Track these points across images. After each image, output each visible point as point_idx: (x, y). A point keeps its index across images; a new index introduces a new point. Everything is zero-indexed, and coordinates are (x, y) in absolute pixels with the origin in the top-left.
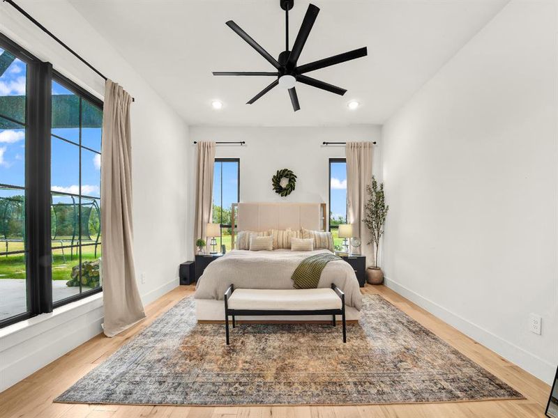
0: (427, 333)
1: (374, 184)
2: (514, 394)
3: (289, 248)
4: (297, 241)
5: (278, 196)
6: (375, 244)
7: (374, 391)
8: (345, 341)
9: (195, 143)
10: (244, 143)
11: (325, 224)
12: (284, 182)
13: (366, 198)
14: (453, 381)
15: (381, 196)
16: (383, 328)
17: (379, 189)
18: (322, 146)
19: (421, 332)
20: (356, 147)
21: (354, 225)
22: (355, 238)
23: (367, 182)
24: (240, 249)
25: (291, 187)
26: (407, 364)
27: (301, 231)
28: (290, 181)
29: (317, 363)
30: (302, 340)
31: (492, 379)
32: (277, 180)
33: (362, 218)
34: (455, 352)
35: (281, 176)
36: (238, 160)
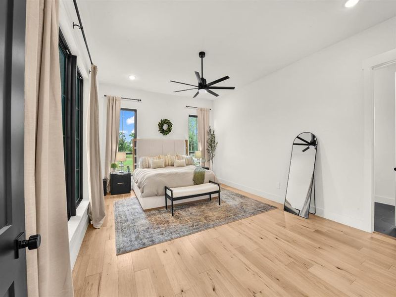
0: (244, 197)
1: (210, 130)
2: (275, 208)
3: (173, 165)
4: (177, 162)
5: (162, 135)
6: (211, 161)
7: (241, 216)
8: (220, 204)
9: (105, 96)
10: (140, 100)
11: (187, 151)
12: (165, 127)
13: (207, 137)
14: (260, 208)
15: (213, 136)
16: (228, 198)
17: (212, 133)
18: (185, 108)
19: (242, 197)
20: (201, 110)
21: (202, 151)
22: (203, 159)
23: (207, 129)
24: (143, 168)
25: (169, 130)
26: (245, 207)
27: (177, 155)
28: (169, 126)
29: (217, 213)
30: (203, 207)
31: (269, 205)
32: (161, 125)
33: (206, 148)
34: (256, 201)
35: (164, 123)
36: (135, 111)
